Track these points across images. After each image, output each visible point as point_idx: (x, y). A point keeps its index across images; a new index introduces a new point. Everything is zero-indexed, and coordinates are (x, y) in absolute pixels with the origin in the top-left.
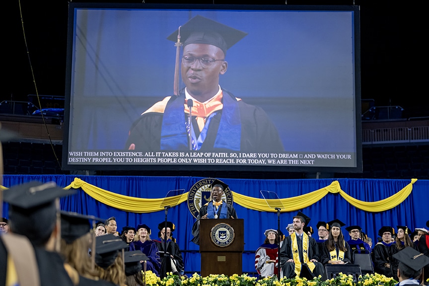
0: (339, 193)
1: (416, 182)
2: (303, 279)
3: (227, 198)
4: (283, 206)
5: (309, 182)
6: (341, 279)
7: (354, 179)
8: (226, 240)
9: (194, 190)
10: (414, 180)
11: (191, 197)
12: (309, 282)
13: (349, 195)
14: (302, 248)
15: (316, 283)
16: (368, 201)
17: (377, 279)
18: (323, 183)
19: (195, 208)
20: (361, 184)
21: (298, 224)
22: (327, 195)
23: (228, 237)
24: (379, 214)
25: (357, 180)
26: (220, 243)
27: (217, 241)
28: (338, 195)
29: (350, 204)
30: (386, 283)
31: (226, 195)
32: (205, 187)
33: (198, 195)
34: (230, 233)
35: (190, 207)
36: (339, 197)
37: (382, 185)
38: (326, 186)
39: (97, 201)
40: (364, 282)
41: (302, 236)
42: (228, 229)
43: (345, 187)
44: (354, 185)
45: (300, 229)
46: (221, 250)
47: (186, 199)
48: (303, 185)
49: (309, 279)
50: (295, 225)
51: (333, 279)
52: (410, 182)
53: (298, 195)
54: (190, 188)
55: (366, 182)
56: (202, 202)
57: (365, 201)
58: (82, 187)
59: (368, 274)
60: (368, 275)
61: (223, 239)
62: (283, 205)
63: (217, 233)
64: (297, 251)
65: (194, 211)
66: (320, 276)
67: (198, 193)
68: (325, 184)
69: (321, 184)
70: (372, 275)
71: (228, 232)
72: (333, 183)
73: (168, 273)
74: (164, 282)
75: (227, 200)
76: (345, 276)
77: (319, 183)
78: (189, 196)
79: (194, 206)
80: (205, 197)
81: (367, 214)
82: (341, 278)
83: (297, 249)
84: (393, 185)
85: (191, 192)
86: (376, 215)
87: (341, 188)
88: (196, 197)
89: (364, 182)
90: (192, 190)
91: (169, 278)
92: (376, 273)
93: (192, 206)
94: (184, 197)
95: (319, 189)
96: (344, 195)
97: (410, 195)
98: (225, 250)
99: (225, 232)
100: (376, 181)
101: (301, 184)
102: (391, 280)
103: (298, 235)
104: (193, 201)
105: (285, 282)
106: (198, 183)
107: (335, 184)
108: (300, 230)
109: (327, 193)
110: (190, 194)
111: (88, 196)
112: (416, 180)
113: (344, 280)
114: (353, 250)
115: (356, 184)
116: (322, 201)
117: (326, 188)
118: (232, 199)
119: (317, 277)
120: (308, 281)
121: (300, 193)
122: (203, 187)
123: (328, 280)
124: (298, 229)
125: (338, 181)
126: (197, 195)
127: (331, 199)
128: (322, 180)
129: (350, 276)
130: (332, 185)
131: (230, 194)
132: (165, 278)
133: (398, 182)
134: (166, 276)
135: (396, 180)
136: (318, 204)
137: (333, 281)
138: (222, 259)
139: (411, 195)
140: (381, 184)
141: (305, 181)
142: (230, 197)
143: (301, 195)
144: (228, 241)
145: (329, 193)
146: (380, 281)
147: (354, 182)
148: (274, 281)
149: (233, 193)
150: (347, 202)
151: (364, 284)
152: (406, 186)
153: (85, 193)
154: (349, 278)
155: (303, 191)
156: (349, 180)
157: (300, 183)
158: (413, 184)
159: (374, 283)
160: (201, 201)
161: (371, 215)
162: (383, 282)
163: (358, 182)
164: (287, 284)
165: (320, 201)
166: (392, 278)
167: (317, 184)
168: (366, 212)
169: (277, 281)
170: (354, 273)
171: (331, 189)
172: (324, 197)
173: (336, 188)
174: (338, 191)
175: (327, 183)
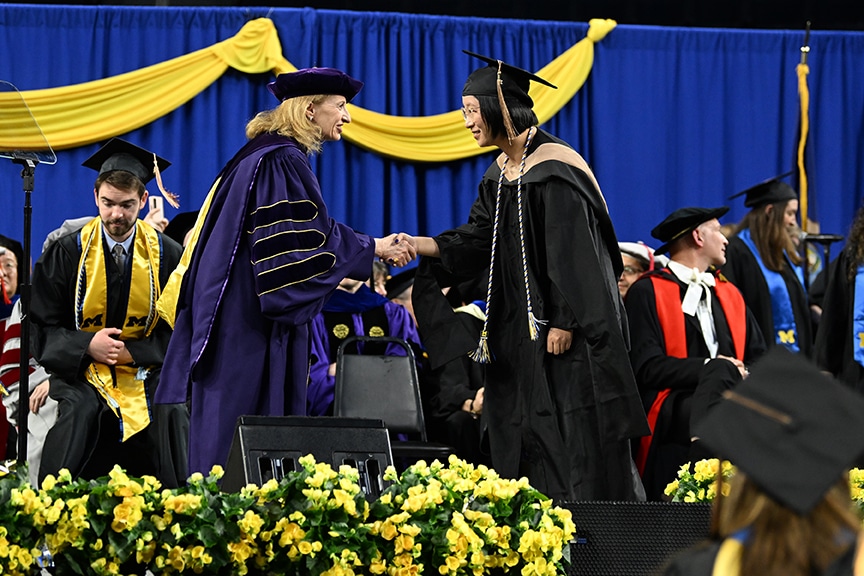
1: (609, 35)
2: (142, 483)
4: (33, 124)
5: (143, 18)
6: (307, 486)
7: (343, 12)
10: (600, 27)
12: (170, 499)
15: (198, 499)
16: (400, 114)
17: (462, 486)
18: (205, 27)
20: (372, 38)
22: (219, 82)
24: (445, 173)
25: (355, 19)
30: (499, 502)
37: (459, 44)
38: (219, 40)
40: (406, 496)
43: (300, 45)
44: (342, 37)
48: (115, 32)
49: (166, 484)
51: (272, 485)
52: (582, 34)
53: (92, 79)
55: (394, 30)
57: (388, 112)
59: (421, 463)
60: (420, 467)
62: (37, 119)
66: (218, 471)
68: (212, 29)
69: (196, 32)
70: (437, 464)
72: (251, 26)
76: (324, 472)
77: (188, 28)
81: (394, 170)
82: (308, 480)
84: (509, 44)
86: (431, 176)
87: (284, 54)
89: (387, 27)
92: (453, 459)
95: (187, 51)
97: (580, 91)
100: (437, 23)
101: (108, 28)
102: (521, 492)
105: (64, 496)
107: (259, 34)
109: (218, 71)
112: (611, 24)
113: (323, 488)
114: (339, 341)
115: (350, 34)
116: (198, 111)
117: (217, 48)
119: (206, 475)
120: (166, 492)
121: (99, 72)
123: (252, 487)
125: (273, 17)
127: (237, 102)
128: (202, 14)
129: (345, 469)
130: (246, 38)
133: (534, 30)
135: (524, 22)
137: (272, 494)
139: (586, 92)
140: (458, 41)
141: (123, 13)
143: (105, 75)
145: (230, 70)
146: (471, 492)
147: (342, 26)
148: (14, 492)
151: (406, 506)
152: (564, 50)
154: (343, 483)
155: (116, 58)
156: (320, 17)
157: (101, 22)
158: (596, 45)
159: (446, 504)
161: (410, 175)
162: (486, 500)
163: (357, 27)
164: (71, 503)
165: (189, 106)
166: (524, 482)
167: (179, 32)
168: (388, 161)
169: (28, 492)
170: (363, 455)
171: (239, 53)
172: (207, 91)
173: (258, 49)
174: (271, 65)
175: (223, 26)
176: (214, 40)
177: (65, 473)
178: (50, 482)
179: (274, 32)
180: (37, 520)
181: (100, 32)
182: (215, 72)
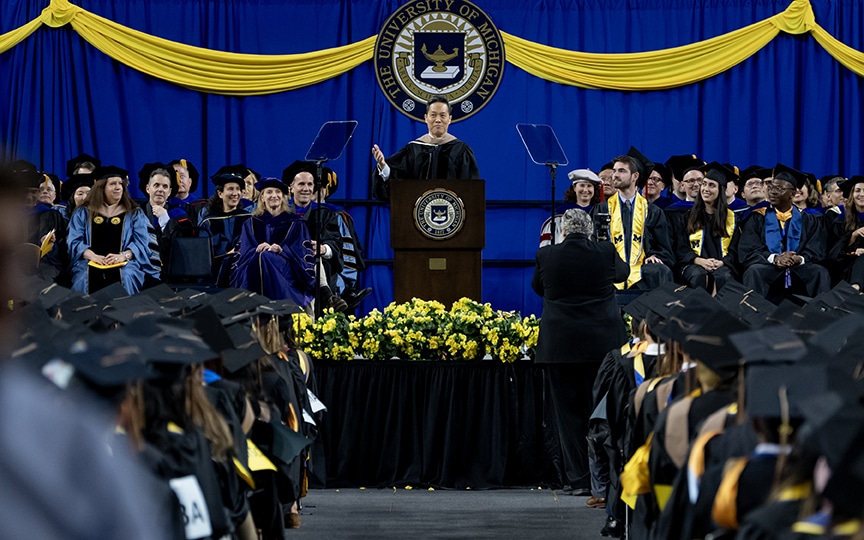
0: (809, 35)
3: (487, 50)
5: (725, 3)
8: (445, 226)
9: (391, 31)
11: (385, 48)
13: (841, 40)
14: (631, 231)
18: (766, 6)
19: (395, 79)
21: (623, 176)
22: (774, 41)
23: (451, 219)
26: (433, 231)
27: (427, 227)
28: (807, 40)
29: (842, 67)
31: (485, 43)
32: (424, 22)
33: (404, 44)
34: (456, 210)
35: (382, 78)
36: (811, 47)
38: (775, 14)
39: (117, 65)
41: (633, 204)
42: (451, 202)
43: (828, 14)
45: (628, 186)
46: (437, 245)
47: (369, 55)
48: (707, 10)
50: (617, 178)
53: (692, 43)
54: (382, 24)
56: (416, 64)
58: (73, 24)
61: (440, 222)
63: (428, 209)
64: (621, 236)
65: (393, 88)
67: (404, 37)
68: (771, 7)
69: (759, 9)
71: (451, 209)
72: (794, 3)
73: (325, 310)
74: (320, 327)
75: (488, 56)
77: (754, 6)
78: (380, 47)
79: (393, 74)
80: (424, 49)
83: (622, 233)
85: (383, 34)
87: (816, 20)
88: (398, 48)
90: (387, 28)
91: (328, 319)
93: (388, 76)
94: (363, 50)
95: (754, 22)
96: (824, 37)
98: (443, 245)
99: (445, 208)
101: (702, 9)
103: (624, 200)
104: (389, 61)
105: (532, 326)
106: (403, 10)
107: (800, 9)
108: (628, 191)
109: (774, 33)
110: (381, 40)
111: (93, 49)
116: (762, 59)
117: (772, 19)
118: (501, 54)
121: (698, 35)
122: (418, 21)
124: (624, 188)
126: (400, 44)
127: (787, 52)
130: (792, 11)
131: (497, 39)
132: (320, 319)
134: (322, 315)
136: (748, 68)
138: (438, 264)
142: (495, 47)
143: (702, 40)
144: (451, 227)
145: (782, 33)
149: (506, 36)
150: (833, 59)
153: (82, 40)
155: (708, 28)
157: (698, 5)
160: (411, 59)
165: (755, 57)
167: (749, 9)
171: (786, 21)
172: (766, 47)
173: (801, 18)
174: (808, 29)
175: (777, 4)
176: (772, 13)
177: (533, 316)
178: (526, 320)
179: (810, 6)
180: (521, 335)
181: (698, 11)
182: (771, 34)
